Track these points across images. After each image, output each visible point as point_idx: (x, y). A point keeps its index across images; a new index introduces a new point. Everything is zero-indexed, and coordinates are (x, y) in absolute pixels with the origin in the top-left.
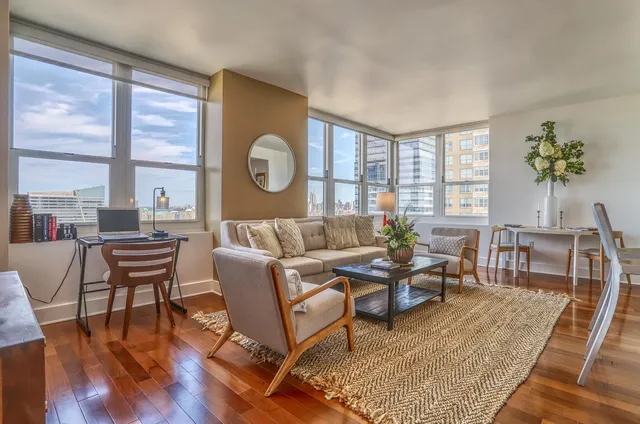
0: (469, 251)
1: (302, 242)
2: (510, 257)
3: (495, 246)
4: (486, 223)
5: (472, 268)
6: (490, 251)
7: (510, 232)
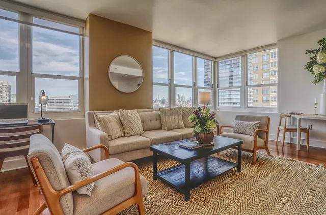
0: (262, 132)
1: (141, 125)
2: (294, 135)
3: (282, 128)
4: (276, 112)
5: (264, 144)
6: (279, 130)
7: (294, 119)
